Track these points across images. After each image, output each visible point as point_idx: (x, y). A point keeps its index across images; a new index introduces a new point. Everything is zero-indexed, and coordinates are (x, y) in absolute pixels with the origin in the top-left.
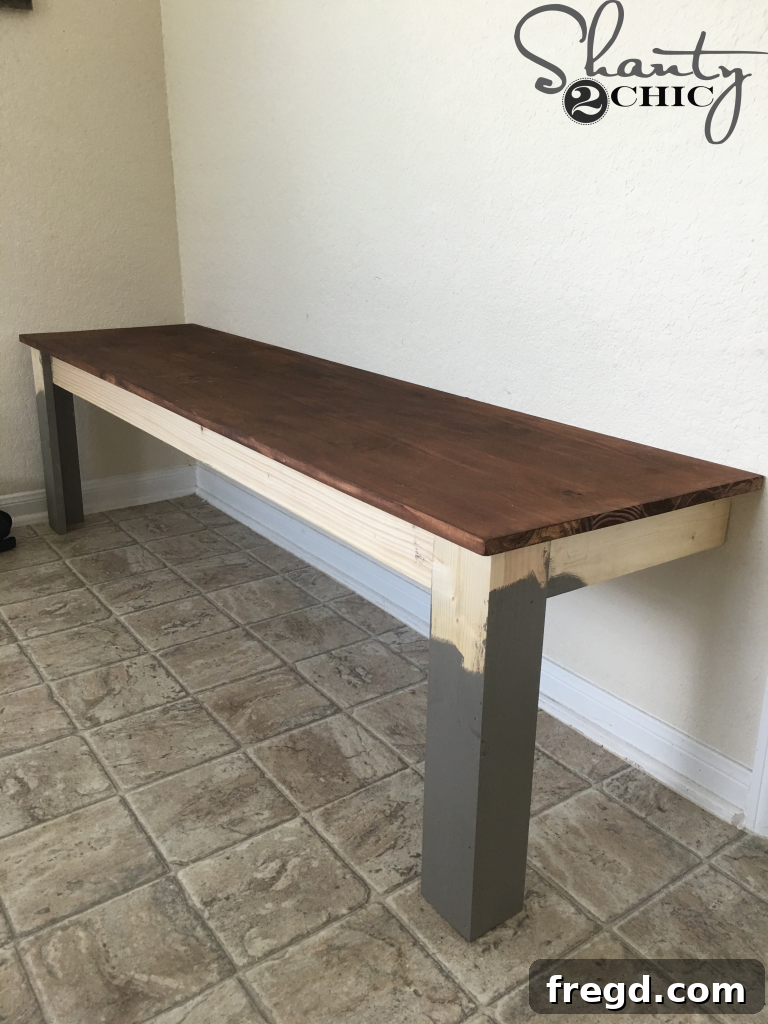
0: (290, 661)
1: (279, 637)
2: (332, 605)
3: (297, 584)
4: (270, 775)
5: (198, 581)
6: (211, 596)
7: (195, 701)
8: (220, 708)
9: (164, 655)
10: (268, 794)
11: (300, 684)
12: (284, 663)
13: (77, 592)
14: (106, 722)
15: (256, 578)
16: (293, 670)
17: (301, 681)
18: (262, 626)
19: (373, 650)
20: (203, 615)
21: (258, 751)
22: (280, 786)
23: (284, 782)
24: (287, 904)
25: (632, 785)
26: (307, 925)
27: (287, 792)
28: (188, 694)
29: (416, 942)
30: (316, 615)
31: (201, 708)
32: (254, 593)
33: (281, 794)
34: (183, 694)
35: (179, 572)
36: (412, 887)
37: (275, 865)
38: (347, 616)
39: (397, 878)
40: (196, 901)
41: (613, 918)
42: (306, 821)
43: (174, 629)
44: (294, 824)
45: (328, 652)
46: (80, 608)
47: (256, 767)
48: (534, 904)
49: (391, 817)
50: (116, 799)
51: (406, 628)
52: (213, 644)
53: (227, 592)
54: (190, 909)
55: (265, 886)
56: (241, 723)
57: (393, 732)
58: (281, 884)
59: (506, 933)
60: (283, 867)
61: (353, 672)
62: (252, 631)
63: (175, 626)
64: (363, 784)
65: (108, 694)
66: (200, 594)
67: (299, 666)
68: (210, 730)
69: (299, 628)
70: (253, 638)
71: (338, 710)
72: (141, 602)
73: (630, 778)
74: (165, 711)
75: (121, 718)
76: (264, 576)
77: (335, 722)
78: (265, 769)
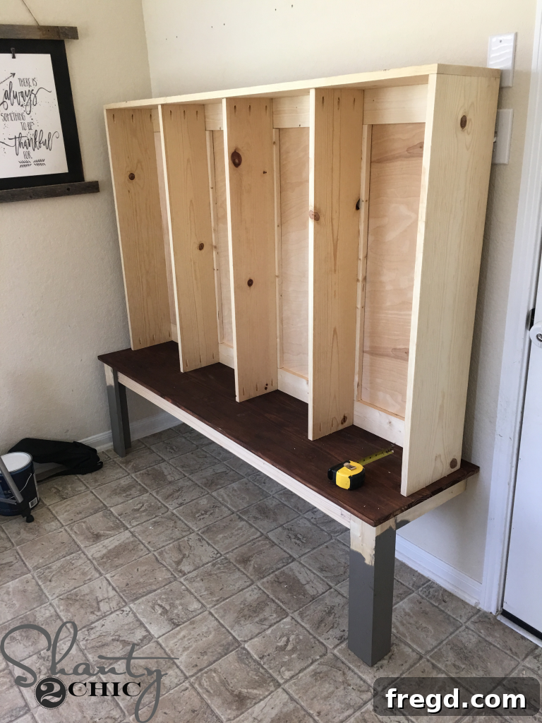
0: (265, 533)
1: (256, 518)
2: (276, 496)
3: (256, 483)
4: (271, 596)
5: (205, 485)
6: (214, 494)
7: (226, 559)
8: (239, 562)
9: (203, 533)
10: (273, 606)
11: (272, 546)
12: (262, 534)
13: (145, 497)
14: (188, 573)
15: (233, 481)
16: (267, 538)
17: (273, 544)
18: (245, 512)
19: (303, 524)
20: (214, 507)
21: (263, 584)
22: (277, 601)
23: (279, 599)
24: (294, 656)
25: (431, 590)
26: (304, 665)
27: (281, 604)
28: (221, 555)
29: (350, 668)
30: (271, 503)
31: (230, 562)
32: (235, 491)
33: (279, 606)
34: (219, 555)
35: (193, 479)
36: (344, 645)
37: (285, 639)
38: (286, 503)
39: (337, 642)
40: (256, 657)
41: (427, 652)
42: (293, 618)
43: (202, 517)
45: (281, 526)
46: (151, 506)
47: (264, 592)
48: (394, 649)
49: (329, 613)
50: (206, 613)
51: (315, 510)
52: (224, 524)
53: (222, 491)
54: (255, 661)
55: (283, 648)
56: (251, 568)
57: (321, 570)
58: (289, 647)
59: (385, 662)
60: (288, 640)
61: (296, 537)
62: (241, 515)
63: (202, 515)
64: (313, 598)
65: (183, 557)
66: (208, 493)
67: (270, 535)
68: (237, 575)
69: (264, 512)
70: (243, 520)
71: (294, 560)
72: (180, 501)
73: (430, 587)
74: (214, 565)
75: (195, 570)
76: (239, 479)
77: (293, 565)
78: (268, 593)
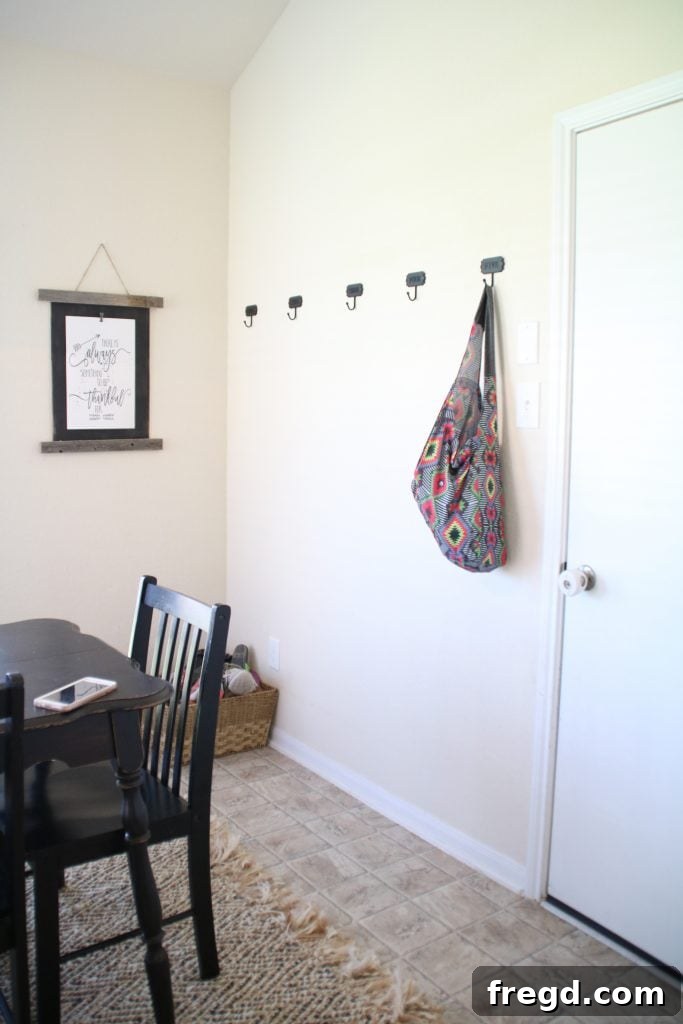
0: (302, 822)
1: (293, 809)
2: (321, 792)
4: (300, 874)
5: (241, 776)
6: (251, 784)
8: (269, 844)
9: (233, 817)
10: (301, 882)
12: (299, 823)
16: (304, 826)
17: (310, 832)
18: (284, 803)
19: (346, 817)
20: (249, 796)
21: (292, 864)
22: (304, 878)
23: (307, 877)
25: (476, 880)
29: (373, 936)
30: (312, 797)
31: (258, 844)
39: (364, 914)
41: (460, 928)
42: (319, 893)
44: (315, 894)
49: (360, 892)
53: (259, 783)
57: (360, 857)
61: (336, 828)
64: (346, 879)
67: (308, 825)
69: (304, 804)
71: (330, 846)
73: (476, 877)
77: (329, 852)
